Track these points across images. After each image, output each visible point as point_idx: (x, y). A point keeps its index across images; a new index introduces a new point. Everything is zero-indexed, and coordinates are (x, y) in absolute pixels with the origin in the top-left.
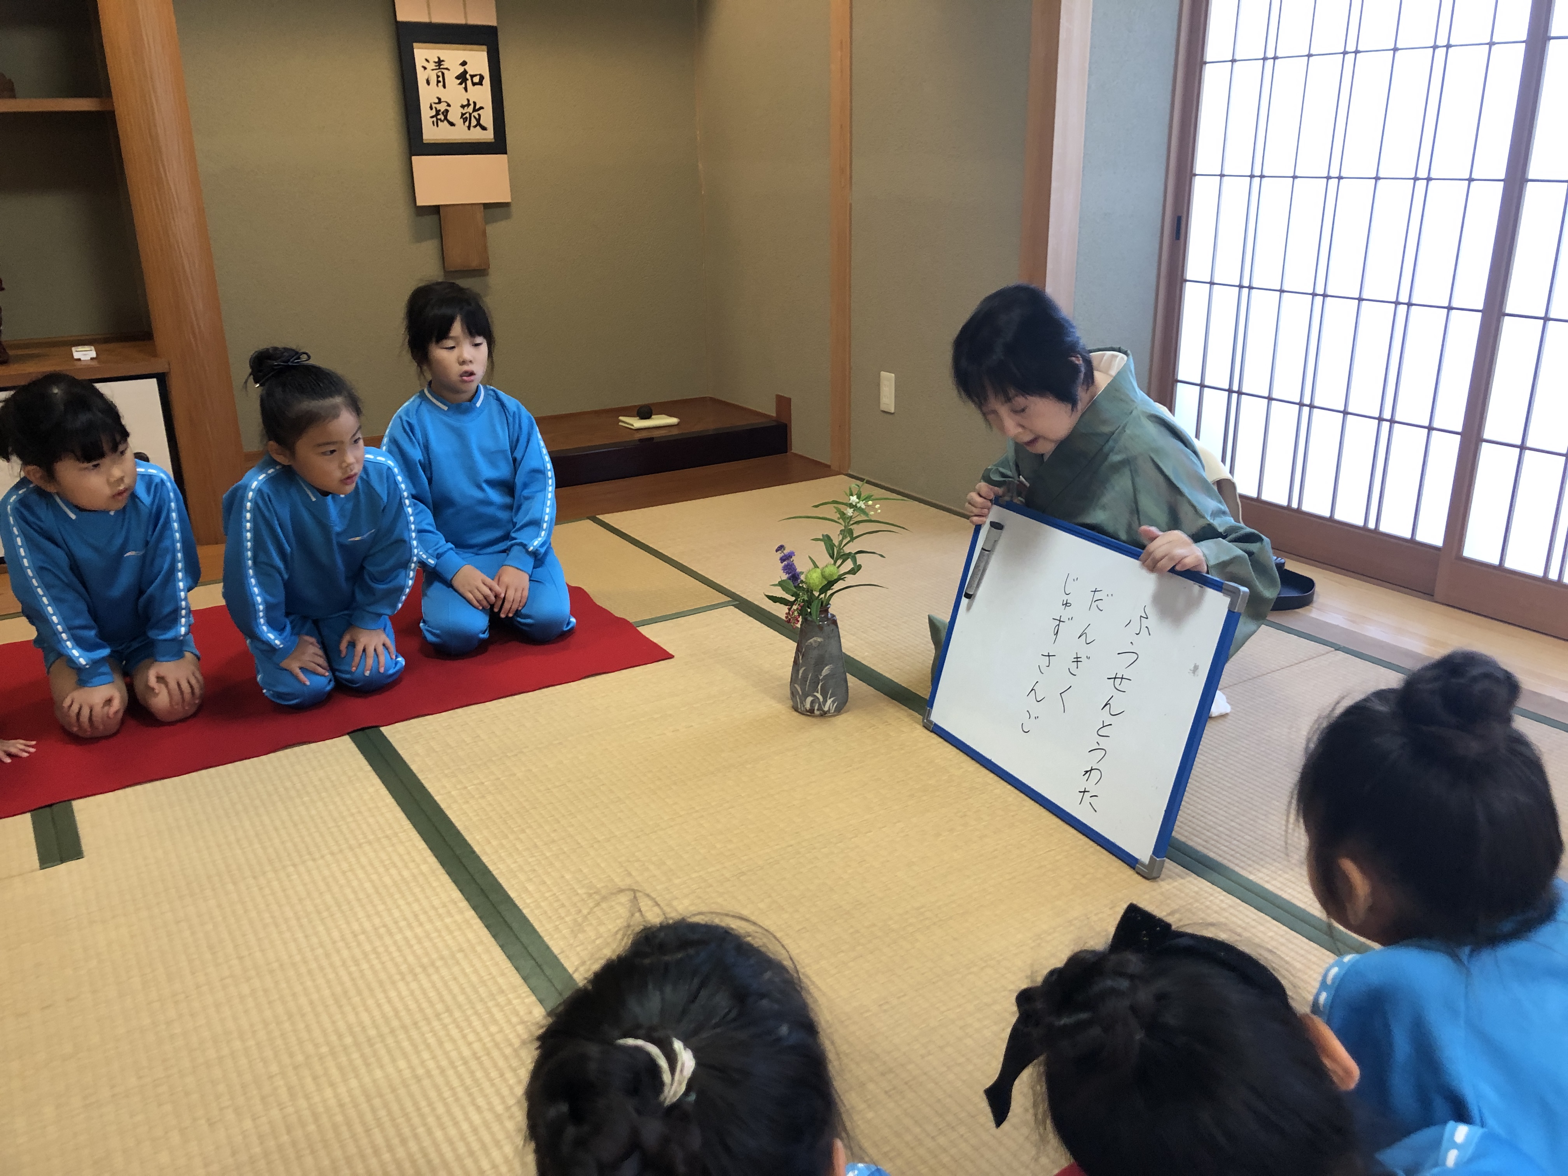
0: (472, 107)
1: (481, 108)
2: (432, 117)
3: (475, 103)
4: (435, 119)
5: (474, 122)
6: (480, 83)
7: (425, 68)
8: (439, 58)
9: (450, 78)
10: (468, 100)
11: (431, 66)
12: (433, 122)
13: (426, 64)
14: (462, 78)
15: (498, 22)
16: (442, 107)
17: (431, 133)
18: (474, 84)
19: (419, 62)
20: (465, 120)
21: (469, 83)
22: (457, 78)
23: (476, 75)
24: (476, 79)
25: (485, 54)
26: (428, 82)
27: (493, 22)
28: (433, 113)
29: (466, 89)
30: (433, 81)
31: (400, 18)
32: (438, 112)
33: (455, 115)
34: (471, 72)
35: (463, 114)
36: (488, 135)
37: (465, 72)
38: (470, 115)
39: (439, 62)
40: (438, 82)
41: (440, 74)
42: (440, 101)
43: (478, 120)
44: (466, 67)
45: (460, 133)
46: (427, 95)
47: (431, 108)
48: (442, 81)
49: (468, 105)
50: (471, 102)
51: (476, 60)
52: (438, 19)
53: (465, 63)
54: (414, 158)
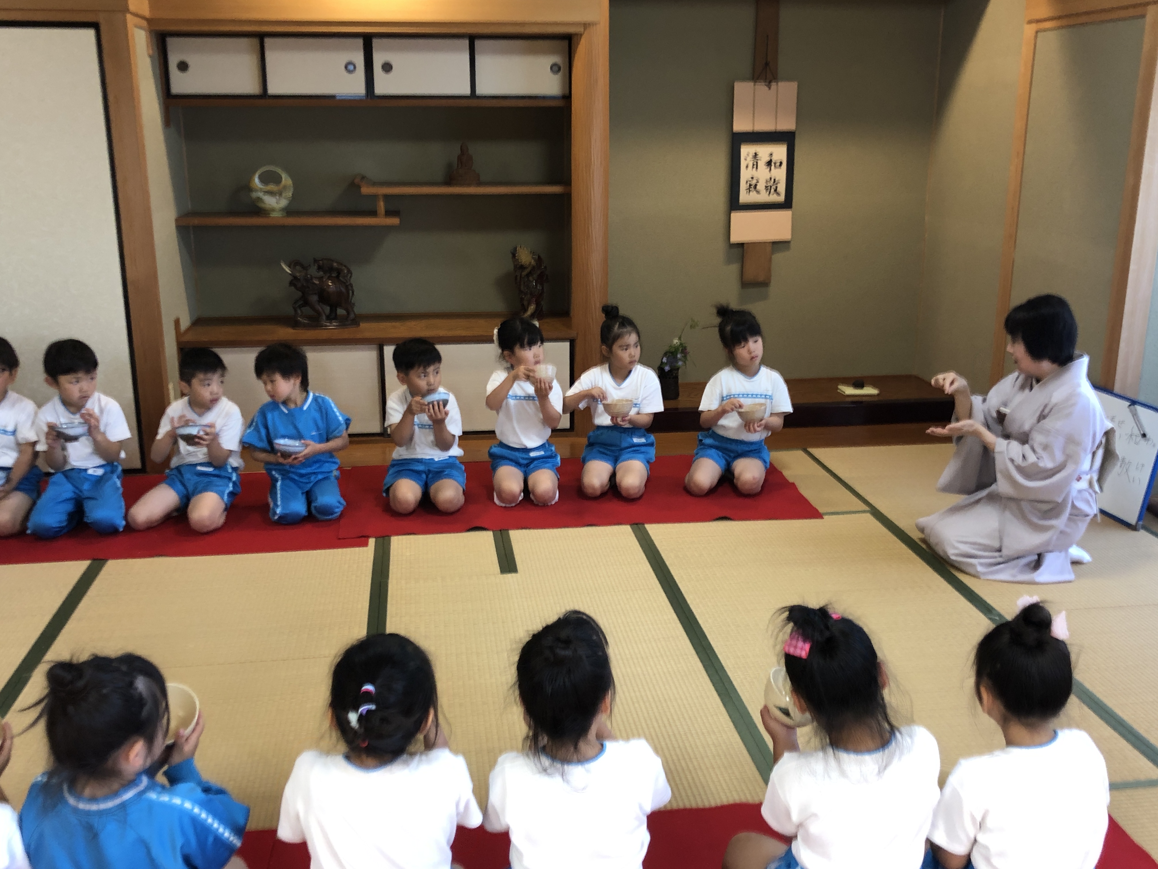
0: (773, 182)
1: (779, 182)
2: (747, 188)
3: (775, 180)
4: (748, 190)
5: (772, 190)
6: (780, 167)
7: (746, 159)
8: (755, 152)
9: (762, 164)
10: (771, 179)
11: (751, 156)
12: (747, 192)
13: (747, 156)
14: (769, 163)
15: (796, 128)
16: (754, 182)
17: (745, 197)
18: (776, 167)
19: (743, 155)
20: (767, 190)
21: (773, 167)
22: (766, 163)
23: (778, 162)
24: (778, 165)
25: (786, 148)
26: (747, 167)
27: (792, 129)
28: (748, 185)
29: (770, 171)
30: (750, 166)
31: (736, 129)
32: (750, 185)
33: (761, 186)
34: (775, 160)
35: (766, 186)
36: (782, 198)
37: (772, 160)
38: (771, 187)
39: (756, 154)
40: (753, 167)
41: (755, 163)
42: (753, 179)
43: (776, 190)
44: (772, 157)
45: (763, 197)
46: (745, 174)
47: (747, 183)
48: (756, 166)
49: (771, 181)
50: (773, 179)
51: (779, 153)
52: (758, 129)
53: (771, 155)
54: (732, 213)
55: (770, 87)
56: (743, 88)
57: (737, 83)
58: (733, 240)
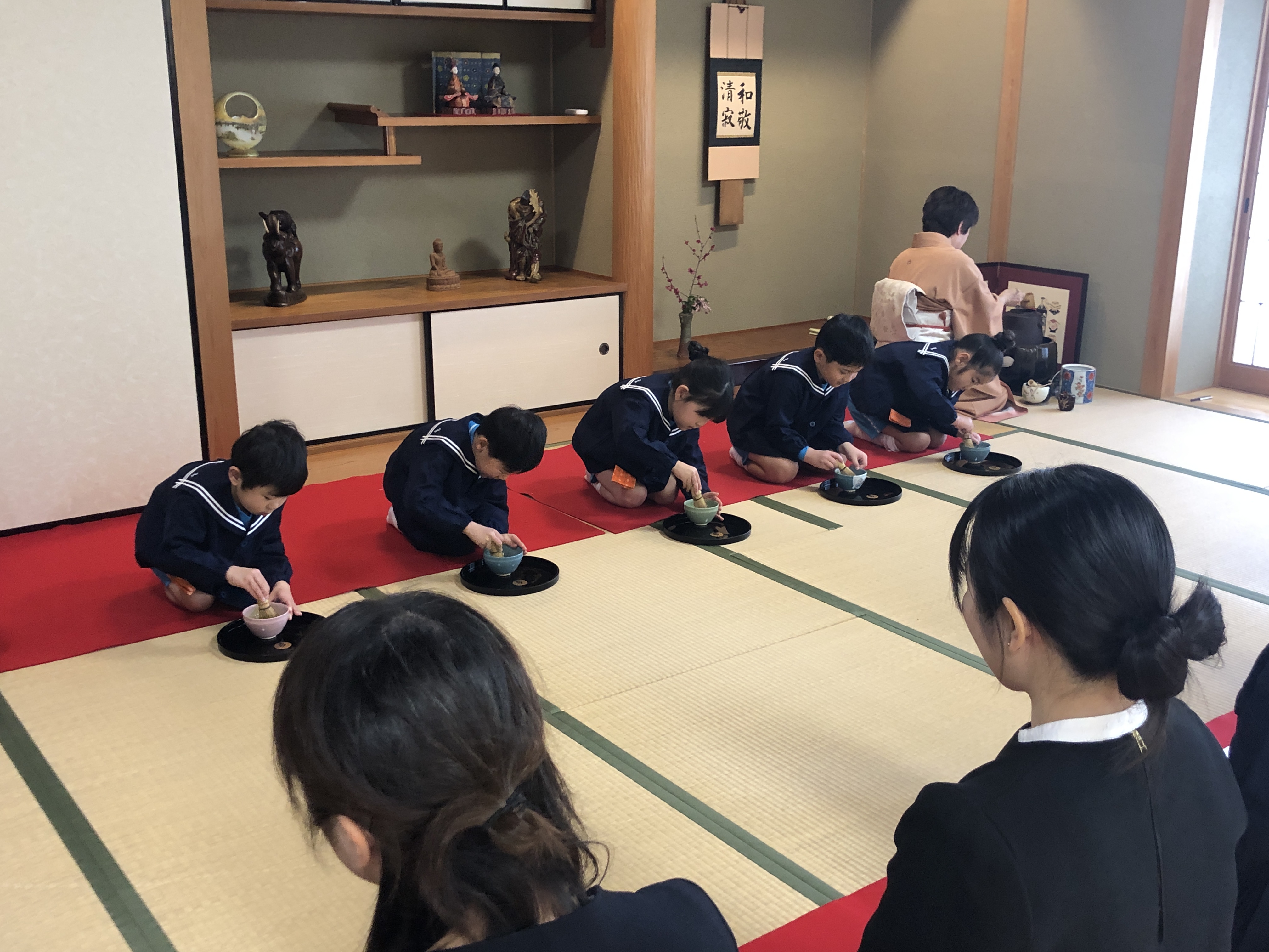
0: (744, 114)
1: (750, 114)
2: (723, 121)
4: (724, 122)
5: (745, 124)
6: (750, 98)
7: (722, 88)
8: (730, 81)
9: (735, 93)
10: (743, 109)
11: (726, 86)
12: (723, 124)
13: (723, 85)
14: (741, 94)
15: (763, 57)
16: (729, 114)
17: (722, 131)
19: (720, 84)
20: (740, 122)
21: (745, 97)
23: (748, 92)
24: (749, 95)
25: (754, 78)
26: (723, 98)
27: (760, 57)
30: (726, 97)
31: (713, 55)
32: (726, 117)
33: (734, 120)
34: (746, 91)
35: (739, 119)
36: (750, 133)
37: (743, 91)
38: (743, 119)
39: (730, 84)
40: (729, 97)
41: (730, 92)
42: (728, 111)
43: (747, 123)
44: (744, 87)
45: (736, 131)
46: (722, 105)
47: (723, 115)
49: (743, 112)
50: (745, 111)
51: (749, 81)
52: (731, 56)
53: (743, 85)
54: (710, 148)
55: (742, 10)
56: (718, 9)
57: (714, 6)
58: (711, 178)
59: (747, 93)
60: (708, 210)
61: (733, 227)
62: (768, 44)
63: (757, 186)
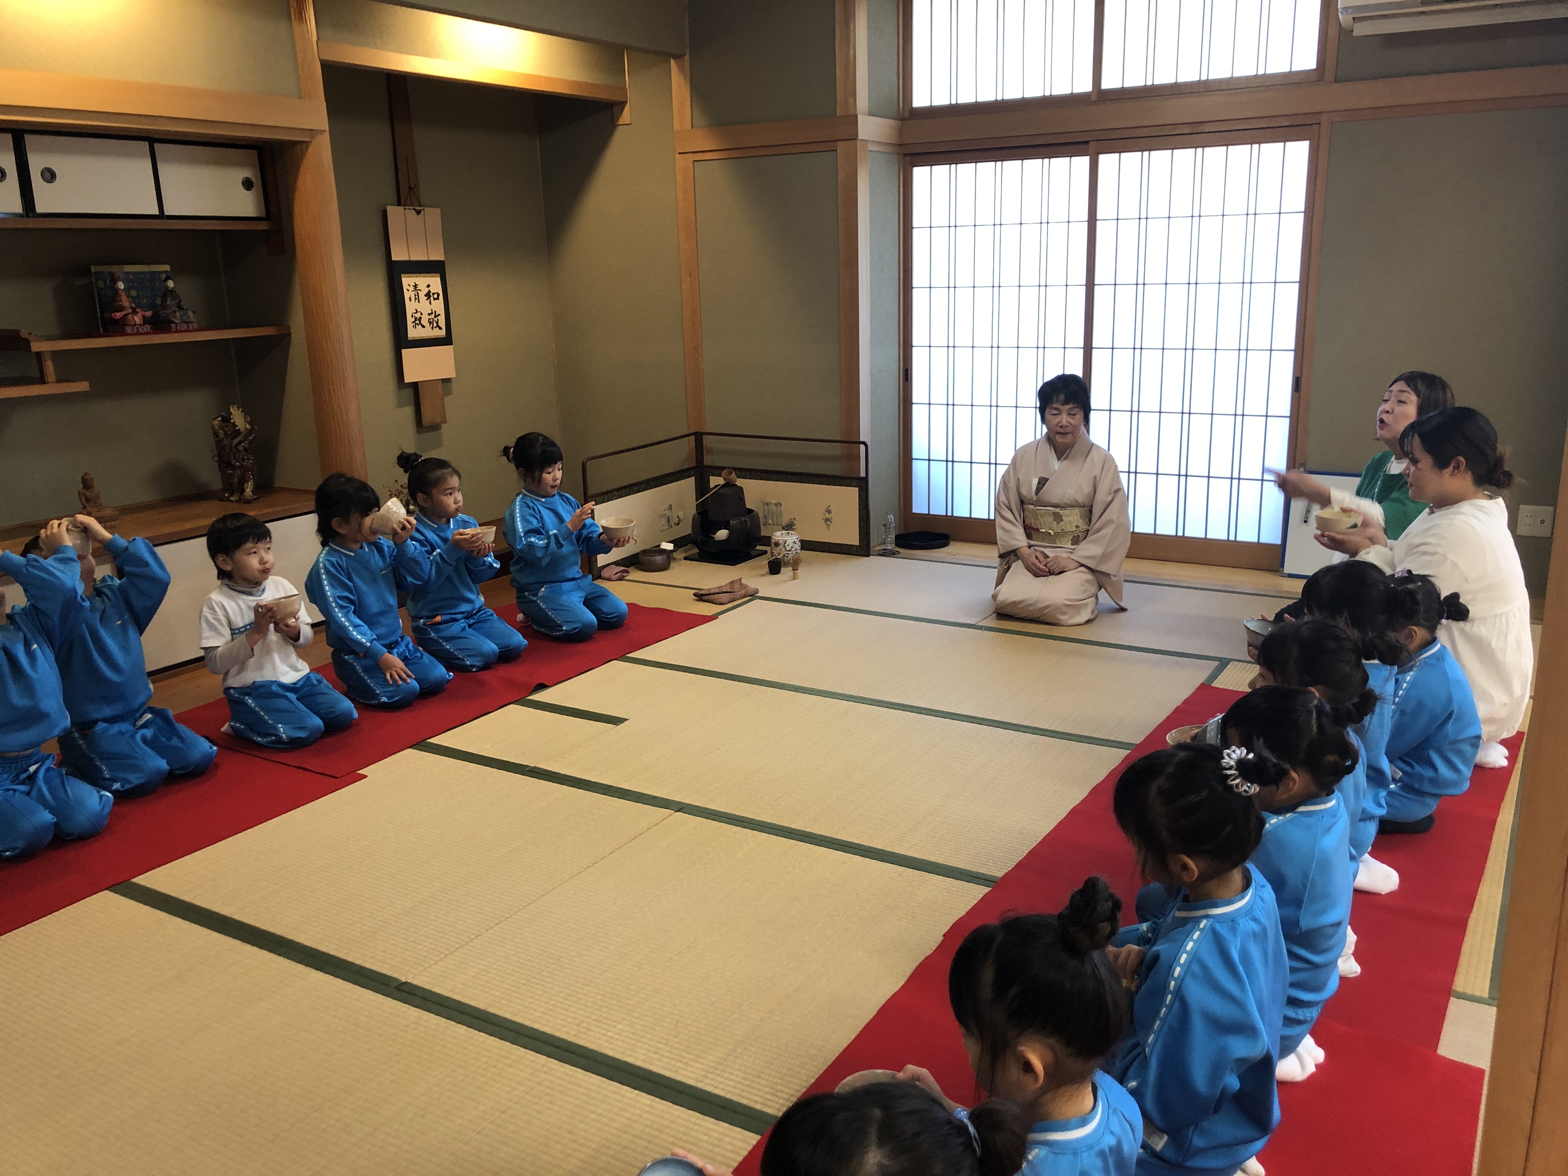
0: (434, 315)
1: (439, 315)
2: (413, 323)
3: (435, 312)
5: (435, 324)
6: (438, 299)
7: (408, 290)
8: (415, 283)
9: (422, 295)
10: (432, 310)
11: (412, 288)
12: (413, 326)
13: (409, 288)
14: (428, 295)
15: (446, 258)
16: (418, 315)
17: (414, 333)
18: (435, 299)
19: (405, 287)
20: (430, 323)
21: (432, 298)
22: (426, 296)
24: (436, 296)
25: (439, 279)
26: (410, 300)
27: (442, 258)
28: (413, 319)
29: (430, 304)
30: (413, 299)
31: (394, 258)
32: (416, 319)
33: (424, 321)
34: (432, 291)
35: (429, 319)
36: (442, 333)
37: (429, 291)
38: (433, 320)
39: (416, 286)
41: (416, 294)
42: (417, 312)
43: (437, 323)
44: (430, 288)
45: (427, 332)
46: (410, 307)
47: (412, 317)
48: (417, 298)
49: (432, 313)
51: (435, 283)
52: (413, 258)
53: (428, 286)
54: (403, 351)
55: (418, 213)
56: (395, 213)
57: (389, 208)
58: (408, 379)
59: (434, 294)
60: (408, 411)
61: (435, 427)
62: (449, 243)
63: (454, 384)
